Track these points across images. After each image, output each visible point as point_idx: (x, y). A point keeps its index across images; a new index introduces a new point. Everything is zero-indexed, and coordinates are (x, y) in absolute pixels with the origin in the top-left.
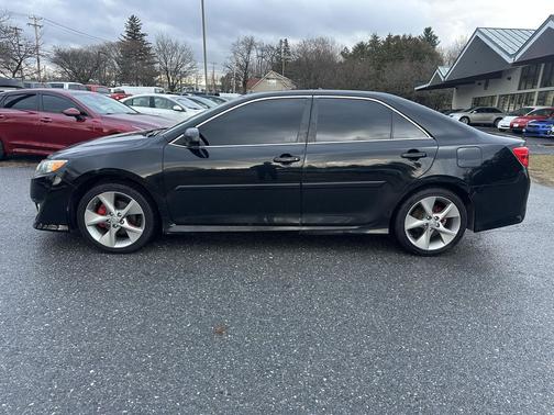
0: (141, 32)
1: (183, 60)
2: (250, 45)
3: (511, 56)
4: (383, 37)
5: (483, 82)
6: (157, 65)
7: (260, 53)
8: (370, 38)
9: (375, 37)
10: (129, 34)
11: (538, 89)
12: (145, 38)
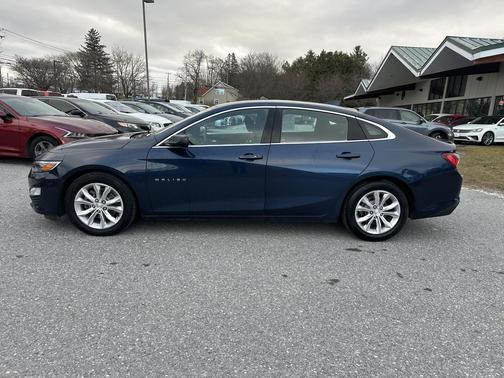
0: (100, 43)
1: (138, 70)
2: (200, 57)
3: (417, 71)
4: (317, 53)
5: (401, 93)
6: (115, 74)
7: (210, 64)
8: (307, 54)
9: (311, 53)
10: (89, 45)
11: (444, 100)
12: (104, 49)
